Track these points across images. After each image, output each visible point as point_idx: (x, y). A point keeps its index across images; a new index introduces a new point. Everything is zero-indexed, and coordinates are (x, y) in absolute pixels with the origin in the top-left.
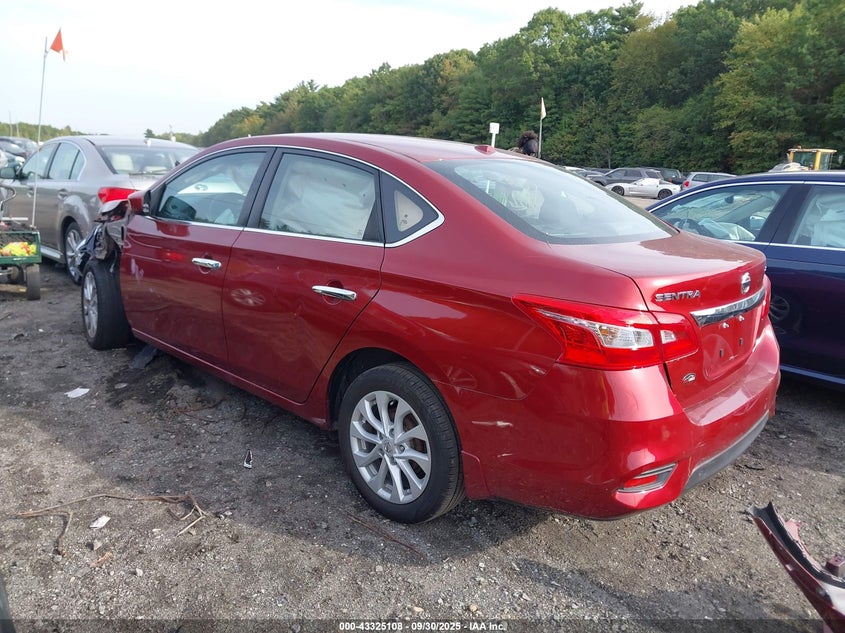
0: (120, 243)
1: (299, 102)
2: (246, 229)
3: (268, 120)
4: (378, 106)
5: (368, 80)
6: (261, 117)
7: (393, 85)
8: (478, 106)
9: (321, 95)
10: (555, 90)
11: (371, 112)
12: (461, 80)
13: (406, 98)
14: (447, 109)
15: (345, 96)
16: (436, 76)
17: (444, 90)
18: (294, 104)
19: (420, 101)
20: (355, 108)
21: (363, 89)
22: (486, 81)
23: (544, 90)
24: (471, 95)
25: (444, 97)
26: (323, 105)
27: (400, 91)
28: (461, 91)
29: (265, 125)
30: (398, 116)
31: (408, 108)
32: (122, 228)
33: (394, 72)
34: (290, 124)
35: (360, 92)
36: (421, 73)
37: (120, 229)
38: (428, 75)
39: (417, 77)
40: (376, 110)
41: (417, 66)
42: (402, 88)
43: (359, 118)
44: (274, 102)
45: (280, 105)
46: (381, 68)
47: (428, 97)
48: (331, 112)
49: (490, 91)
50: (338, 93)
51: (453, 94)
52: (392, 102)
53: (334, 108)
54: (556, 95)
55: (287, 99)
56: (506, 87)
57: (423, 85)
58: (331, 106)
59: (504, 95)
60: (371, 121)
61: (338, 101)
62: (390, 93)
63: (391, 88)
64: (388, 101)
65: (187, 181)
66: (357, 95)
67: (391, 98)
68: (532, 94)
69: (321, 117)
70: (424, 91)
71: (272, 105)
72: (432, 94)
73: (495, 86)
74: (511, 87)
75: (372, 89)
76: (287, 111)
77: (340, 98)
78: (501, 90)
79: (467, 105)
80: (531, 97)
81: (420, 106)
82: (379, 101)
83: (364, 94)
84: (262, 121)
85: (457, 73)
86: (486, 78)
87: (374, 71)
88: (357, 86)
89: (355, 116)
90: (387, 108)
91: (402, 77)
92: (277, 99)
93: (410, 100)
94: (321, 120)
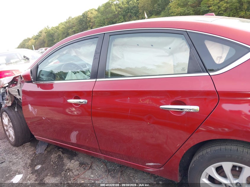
0: (18, 97)
1: (45, 33)
2: (98, 80)
3: (37, 40)
4: (70, 29)
5: (66, 22)
6: (34, 39)
7: (74, 22)
8: (101, 24)
9: (52, 29)
10: (123, 16)
11: (69, 31)
12: (94, 17)
13: (79, 26)
14: (92, 27)
15: (59, 28)
16: (87, 17)
17: (90, 21)
18: (44, 34)
19: (83, 26)
20: (64, 31)
21: (65, 25)
22: (102, 17)
23: (120, 16)
24: (99, 21)
25: (90, 23)
26: (53, 32)
27: (76, 24)
28: (95, 21)
29: (36, 42)
30: (77, 31)
31: (80, 28)
32: (18, 90)
33: (73, 19)
34: (44, 40)
35: (64, 26)
36: (82, 17)
37: (17, 91)
38: (84, 18)
39: (81, 19)
40: (70, 31)
41: (80, 16)
42: (77, 23)
43: (65, 34)
44: (37, 34)
45: (39, 35)
46: (69, 18)
47: (85, 24)
48: (56, 34)
49: (104, 19)
50: (57, 28)
51: (93, 22)
52: (75, 28)
53: (57, 32)
54: (124, 17)
55: (41, 33)
56: (109, 18)
57: (83, 21)
58: (56, 32)
59: (108, 20)
60: (69, 34)
61: (58, 30)
62: (73, 25)
63: (73, 23)
64: (73, 27)
65: (49, 61)
66: (63, 27)
67: (74, 26)
68: (117, 18)
69: (53, 36)
70: (84, 23)
71: (37, 35)
72: (87, 23)
73: (105, 17)
74: (110, 17)
75: (68, 25)
76: (42, 36)
77: (58, 29)
78: (107, 18)
79: (97, 25)
80: (116, 19)
81: (83, 27)
82: (71, 28)
83: (66, 27)
84: (35, 41)
85: (93, 16)
86: (102, 16)
87: (67, 19)
88: (63, 25)
89: (64, 34)
90: (74, 30)
91: (76, 19)
92: (38, 33)
93: (80, 26)
94: (53, 37)
